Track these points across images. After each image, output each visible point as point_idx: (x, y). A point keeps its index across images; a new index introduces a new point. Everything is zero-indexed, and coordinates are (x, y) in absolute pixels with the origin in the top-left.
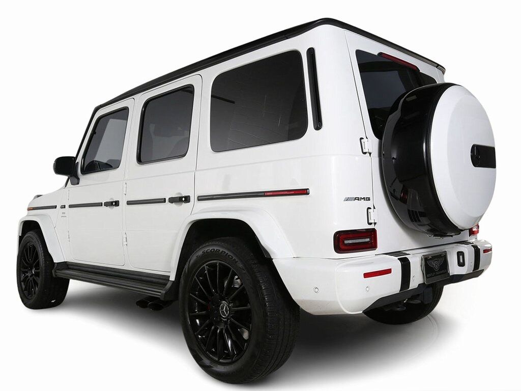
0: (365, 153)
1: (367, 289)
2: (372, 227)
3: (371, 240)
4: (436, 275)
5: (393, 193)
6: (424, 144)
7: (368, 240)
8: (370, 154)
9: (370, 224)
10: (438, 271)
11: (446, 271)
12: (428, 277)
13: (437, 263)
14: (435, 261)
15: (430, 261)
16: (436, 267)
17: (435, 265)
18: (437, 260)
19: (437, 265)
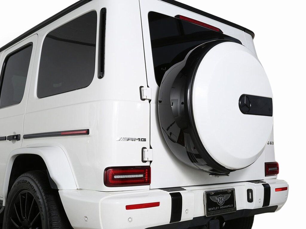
0: (144, 100)
1: (130, 220)
2: (147, 164)
3: (144, 176)
4: (219, 209)
5: (169, 136)
6: (189, 90)
7: (141, 176)
8: (150, 101)
9: (145, 162)
10: (223, 206)
11: (232, 205)
12: (210, 211)
13: (222, 199)
14: (220, 196)
15: (214, 197)
16: (220, 202)
17: (219, 200)
18: (221, 196)
19: (221, 200)
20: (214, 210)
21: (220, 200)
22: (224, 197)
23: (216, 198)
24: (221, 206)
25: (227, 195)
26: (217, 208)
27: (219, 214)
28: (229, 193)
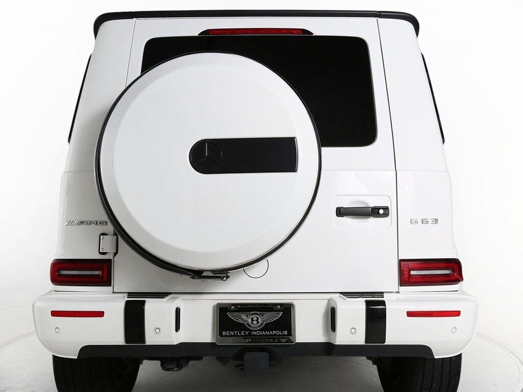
1: (57, 330)
2: (108, 257)
3: (102, 273)
4: (250, 335)
10: (259, 330)
11: (286, 332)
12: (226, 336)
13: (258, 318)
14: (252, 314)
15: (236, 314)
16: (252, 323)
17: (250, 320)
18: (257, 314)
19: (257, 320)
20: (237, 336)
21: (252, 320)
22: (262, 315)
23: (244, 317)
24: (255, 331)
25: (274, 313)
26: (245, 333)
27: (248, 343)
28: (280, 311)
